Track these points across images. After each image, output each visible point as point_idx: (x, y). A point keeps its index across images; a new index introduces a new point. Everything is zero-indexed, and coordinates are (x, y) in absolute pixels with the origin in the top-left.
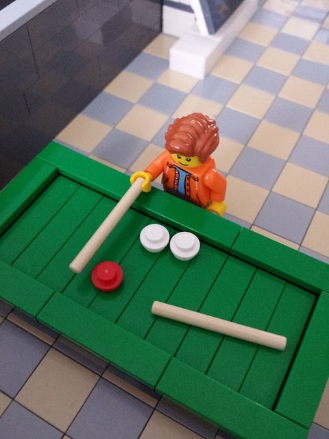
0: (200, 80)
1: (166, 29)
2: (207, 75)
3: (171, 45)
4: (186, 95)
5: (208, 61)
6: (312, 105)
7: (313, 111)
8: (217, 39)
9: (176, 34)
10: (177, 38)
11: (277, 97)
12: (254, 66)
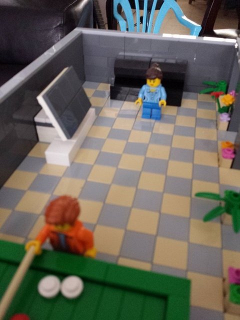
0: (68, 167)
1: (41, 139)
2: (72, 163)
3: (45, 149)
4: (61, 178)
5: (70, 155)
6: (139, 169)
7: (141, 173)
8: (74, 141)
9: (48, 141)
10: (49, 144)
11: (117, 168)
12: (100, 152)
